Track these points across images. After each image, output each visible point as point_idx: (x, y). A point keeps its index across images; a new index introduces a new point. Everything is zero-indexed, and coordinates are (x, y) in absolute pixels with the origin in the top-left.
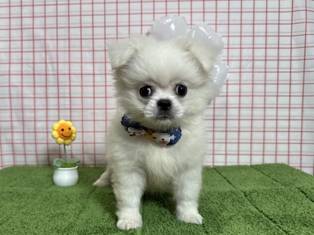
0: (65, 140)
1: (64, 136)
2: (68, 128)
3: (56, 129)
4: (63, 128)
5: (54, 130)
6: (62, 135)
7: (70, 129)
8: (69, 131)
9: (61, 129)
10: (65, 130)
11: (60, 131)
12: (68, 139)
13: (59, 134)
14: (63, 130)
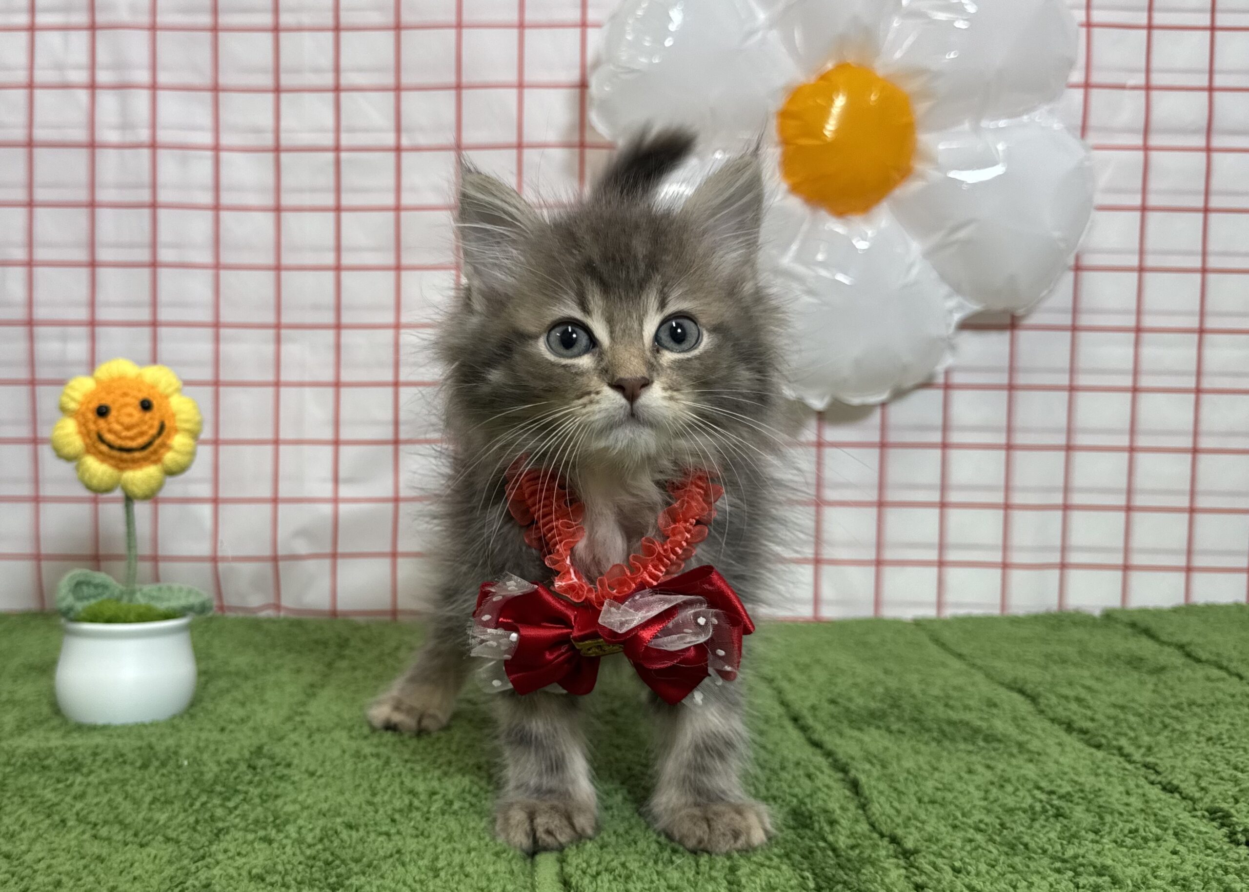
0: (121, 465)
1: (111, 446)
2: (137, 403)
3: (72, 405)
4: (107, 401)
5: (64, 410)
6: (101, 439)
7: (146, 406)
8: (137, 414)
9: (94, 405)
10: (113, 413)
11: (91, 416)
12: (136, 463)
13: (85, 433)
14: (102, 412)
